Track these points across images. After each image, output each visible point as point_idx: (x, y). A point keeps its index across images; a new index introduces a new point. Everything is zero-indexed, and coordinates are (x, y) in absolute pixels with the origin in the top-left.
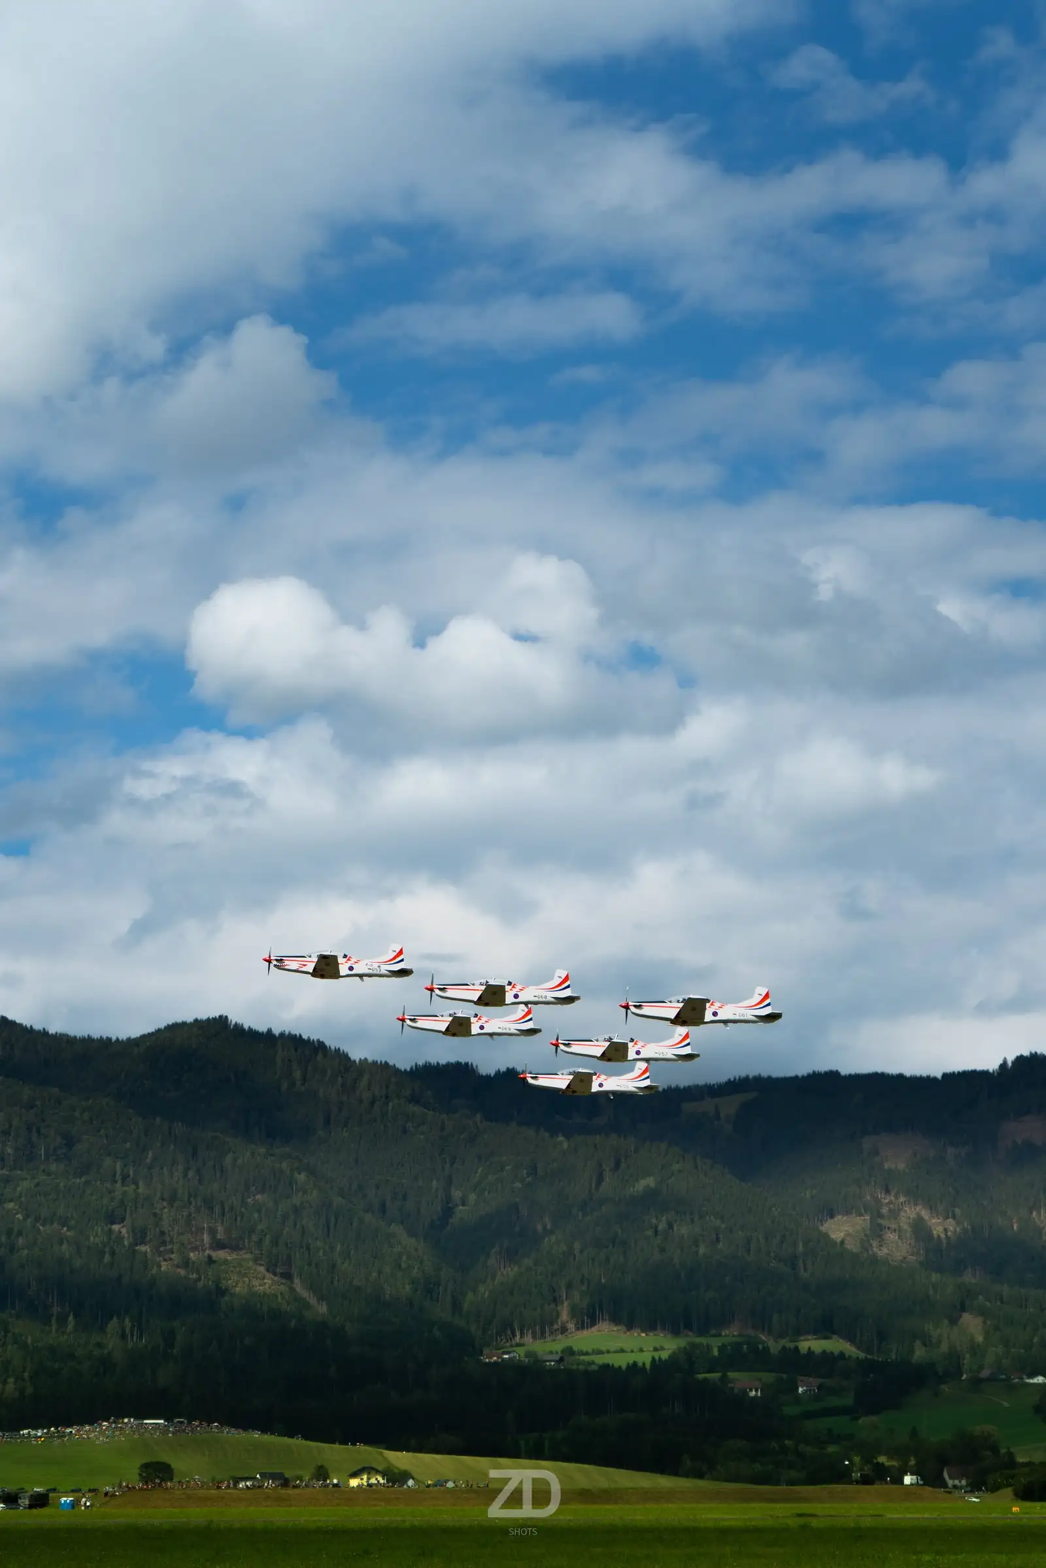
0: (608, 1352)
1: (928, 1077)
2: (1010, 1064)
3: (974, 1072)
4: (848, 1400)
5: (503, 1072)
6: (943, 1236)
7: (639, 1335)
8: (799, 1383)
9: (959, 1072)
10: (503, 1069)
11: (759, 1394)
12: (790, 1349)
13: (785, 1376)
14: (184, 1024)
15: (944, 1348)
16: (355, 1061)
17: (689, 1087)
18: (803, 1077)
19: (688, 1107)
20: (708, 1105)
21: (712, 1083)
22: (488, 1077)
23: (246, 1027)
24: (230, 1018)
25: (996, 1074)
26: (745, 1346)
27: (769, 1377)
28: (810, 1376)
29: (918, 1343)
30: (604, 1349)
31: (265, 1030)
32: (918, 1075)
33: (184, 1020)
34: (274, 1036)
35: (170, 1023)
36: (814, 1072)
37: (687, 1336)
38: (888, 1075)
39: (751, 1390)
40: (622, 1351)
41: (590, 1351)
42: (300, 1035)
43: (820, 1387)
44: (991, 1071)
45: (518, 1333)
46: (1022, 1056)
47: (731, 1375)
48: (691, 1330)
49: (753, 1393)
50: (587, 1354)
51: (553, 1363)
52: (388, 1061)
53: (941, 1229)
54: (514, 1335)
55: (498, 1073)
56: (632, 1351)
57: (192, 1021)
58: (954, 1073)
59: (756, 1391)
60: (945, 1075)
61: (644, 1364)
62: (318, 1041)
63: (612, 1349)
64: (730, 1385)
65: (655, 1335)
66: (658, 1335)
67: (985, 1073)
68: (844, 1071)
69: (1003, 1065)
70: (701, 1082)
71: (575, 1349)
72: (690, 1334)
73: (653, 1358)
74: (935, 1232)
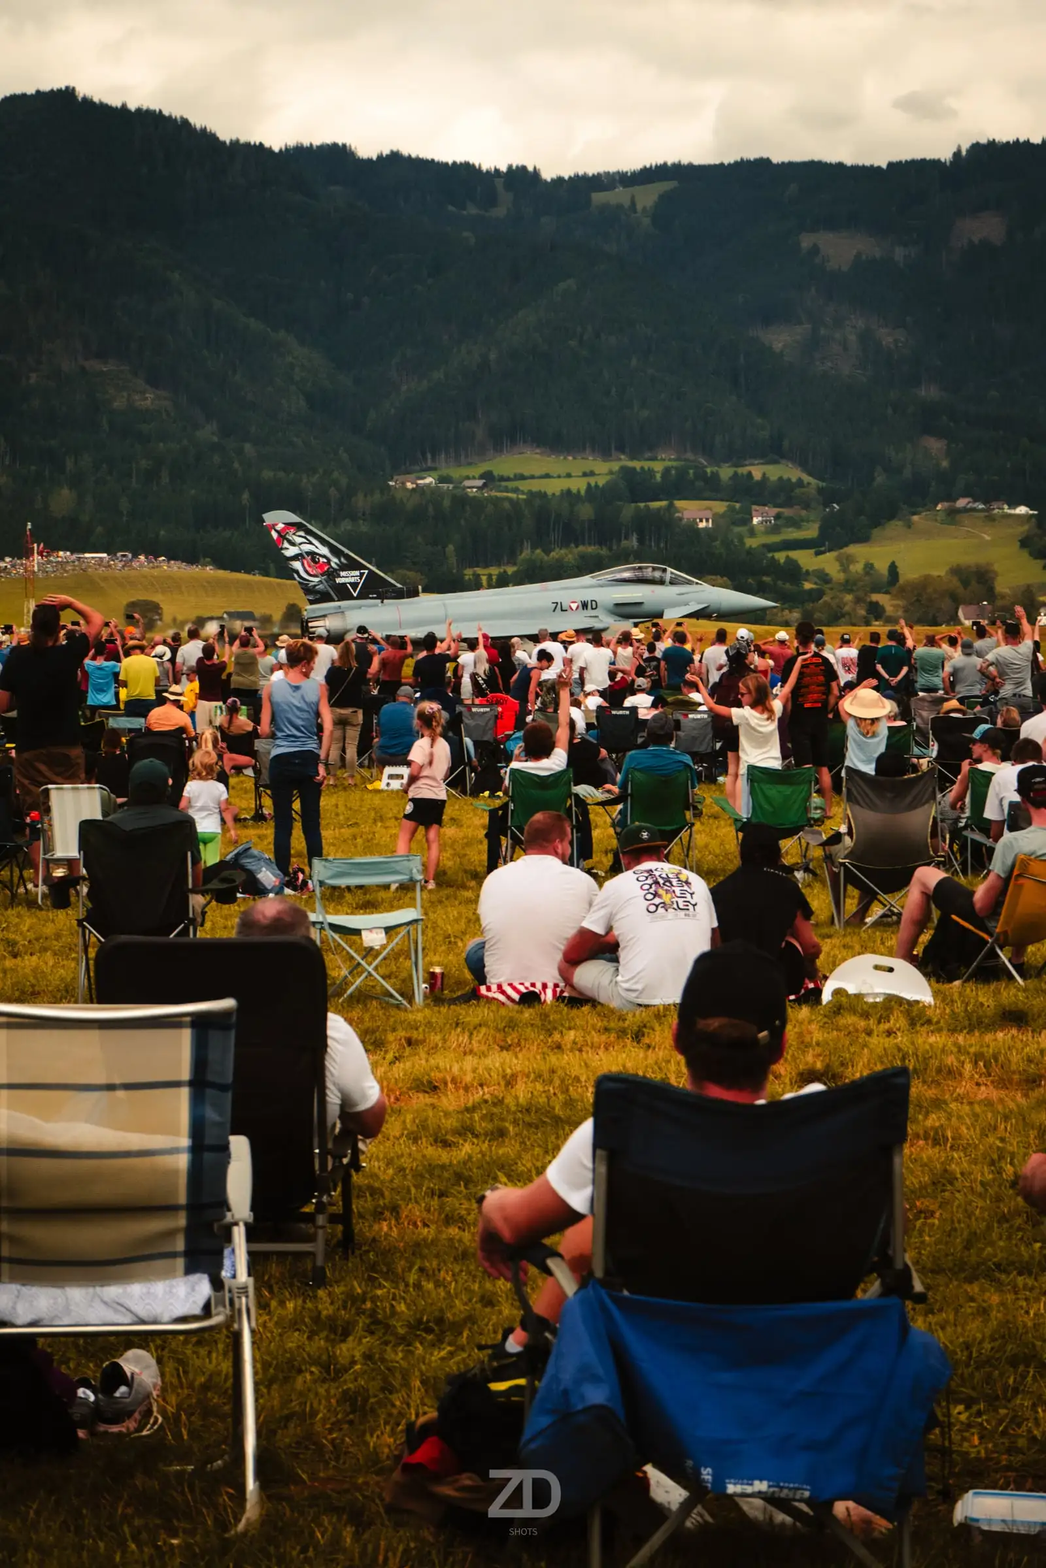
0: (532, 477)
1: (872, 166)
2: (964, 153)
3: (923, 161)
4: (811, 531)
5: (387, 155)
6: (892, 346)
7: (565, 458)
8: (754, 513)
9: (906, 161)
10: (386, 152)
11: (710, 525)
12: (742, 475)
13: (738, 505)
14: (24, 96)
15: (907, 473)
16: (224, 143)
17: (598, 174)
18: (729, 165)
19: (598, 198)
20: (619, 195)
21: (625, 170)
22: (369, 161)
23: (96, 100)
24: (77, 89)
25: (948, 164)
26: (691, 471)
27: (720, 507)
28: (765, 505)
29: (879, 469)
30: (526, 474)
31: (119, 105)
32: (861, 164)
33: (24, 92)
34: (129, 111)
35: (8, 95)
36: (742, 159)
37: (620, 459)
38: (826, 163)
39: (701, 521)
40: (547, 476)
41: (512, 476)
42: (160, 111)
43: (778, 517)
44: (943, 160)
45: (429, 456)
46: (978, 144)
47: (679, 504)
48: (623, 452)
49: (702, 525)
50: (508, 479)
51: (475, 490)
52: (263, 142)
53: (890, 339)
54: (425, 459)
55: (380, 157)
56: (559, 477)
57: (34, 92)
58: (901, 162)
59: (707, 520)
60: (891, 165)
61: (579, 491)
62: (182, 118)
63: (537, 474)
64: (677, 515)
65: (583, 458)
66: (587, 459)
67: (935, 164)
68: (776, 159)
69: (957, 154)
70: (612, 169)
71: (496, 473)
72: (622, 457)
73: (589, 484)
74: (884, 343)
